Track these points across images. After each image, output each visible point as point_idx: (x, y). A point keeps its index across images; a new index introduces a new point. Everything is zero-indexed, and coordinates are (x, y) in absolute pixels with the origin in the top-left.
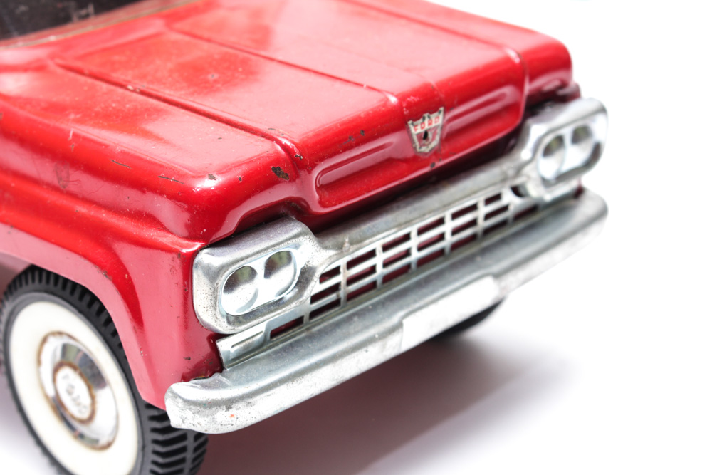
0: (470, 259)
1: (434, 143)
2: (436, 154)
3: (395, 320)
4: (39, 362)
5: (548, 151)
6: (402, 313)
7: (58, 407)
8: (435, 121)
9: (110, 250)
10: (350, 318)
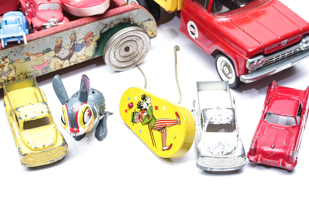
0: (289, 59)
1: (285, 44)
2: (285, 45)
3: (275, 69)
4: (221, 65)
5: (306, 43)
6: (276, 68)
7: (223, 71)
8: (286, 41)
9: (235, 55)
10: (268, 68)
